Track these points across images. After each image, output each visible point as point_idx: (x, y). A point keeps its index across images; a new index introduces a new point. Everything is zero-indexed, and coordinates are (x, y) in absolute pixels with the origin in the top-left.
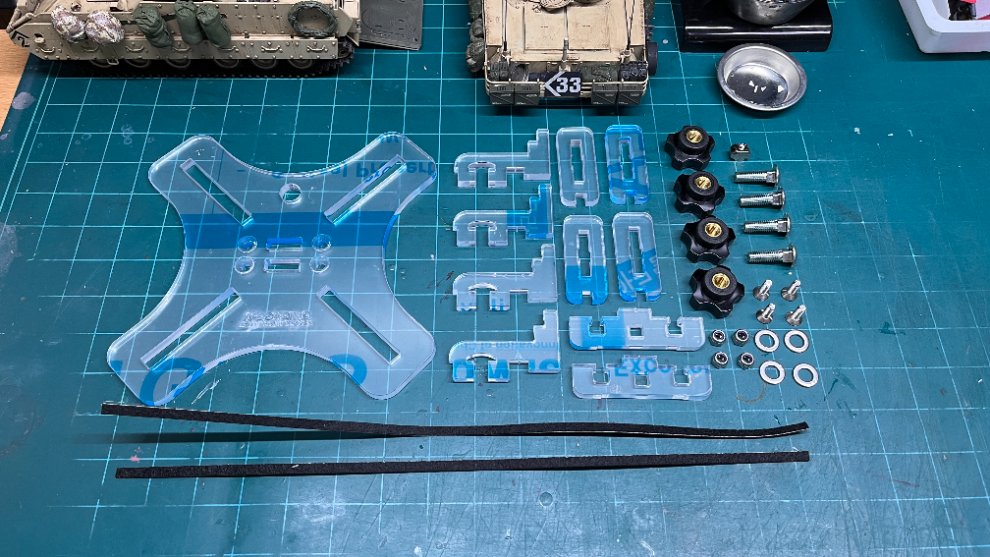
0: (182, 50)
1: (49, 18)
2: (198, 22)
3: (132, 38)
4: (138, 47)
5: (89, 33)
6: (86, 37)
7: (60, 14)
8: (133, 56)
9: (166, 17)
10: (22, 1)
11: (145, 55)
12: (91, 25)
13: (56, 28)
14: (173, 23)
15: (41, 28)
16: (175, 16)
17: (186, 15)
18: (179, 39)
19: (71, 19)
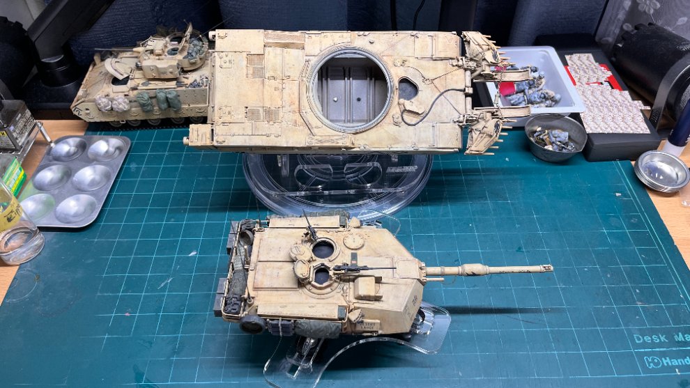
0: (157, 114)
1: (94, 101)
2: (167, 98)
3: (133, 109)
4: (136, 114)
5: (114, 106)
6: (112, 109)
7: (100, 98)
8: (133, 118)
9: (151, 98)
10: (80, 93)
11: (139, 118)
12: (115, 102)
13: (97, 105)
14: (154, 100)
15: (89, 105)
16: (155, 97)
17: (162, 95)
18: (156, 108)
19: (105, 100)
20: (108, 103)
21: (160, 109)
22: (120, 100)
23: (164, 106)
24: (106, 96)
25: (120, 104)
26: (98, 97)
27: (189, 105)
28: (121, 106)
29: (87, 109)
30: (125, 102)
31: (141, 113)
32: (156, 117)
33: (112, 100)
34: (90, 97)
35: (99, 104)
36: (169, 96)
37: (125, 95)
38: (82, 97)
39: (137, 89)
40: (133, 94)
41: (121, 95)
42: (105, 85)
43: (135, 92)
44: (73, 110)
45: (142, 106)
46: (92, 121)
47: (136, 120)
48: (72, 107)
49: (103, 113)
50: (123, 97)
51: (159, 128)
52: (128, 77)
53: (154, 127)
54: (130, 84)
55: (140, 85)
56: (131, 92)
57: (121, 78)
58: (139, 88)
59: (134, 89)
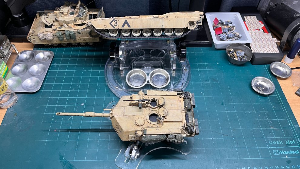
0: (65, 41)
1: (37, 35)
3: (55, 39)
4: (56, 41)
5: (46, 38)
6: (45, 39)
7: (40, 34)
8: (55, 43)
9: (63, 34)
10: (31, 31)
11: (57, 43)
12: (46, 36)
13: (39, 37)
14: (64, 35)
15: (35, 37)
16: (65, 34)
17: (67, 33)
18: (65, 39)
19: (42, 35)
20: (44, 36)
21: (67, 39)
22: (49, 35)
23: (68, 38)
24: (42, 33)
25: (49, 37)
26: (39, 33)
27: (79, 37)
28: (49, 38)
29: (34, 39)
30: (51, 36)
31: (58, 41)
32: (65, 43)
33: (45, 35)
34: (35, 33)
35: (40, 37)
36: (71, 34)
37: (51, 33)
38: (32, 33)
39: (56, 30)
40: (54, 32)
41: (49, 33)
42: (42, 28)
43: (56, 31)
44: (28, 39)
45: (59, 38)
46: (36, 44)
47: (56, 44)
48: (27, 37)
49: (41, 40)
50: (50, 34)
51: (66, 47)
52: (52, 25)
53: (64, 47)
54: (53, 27)
55: (58, 28)
56: (53, 31)
57: (49, 25)
58: (57, 30)
59: (55, 30)
